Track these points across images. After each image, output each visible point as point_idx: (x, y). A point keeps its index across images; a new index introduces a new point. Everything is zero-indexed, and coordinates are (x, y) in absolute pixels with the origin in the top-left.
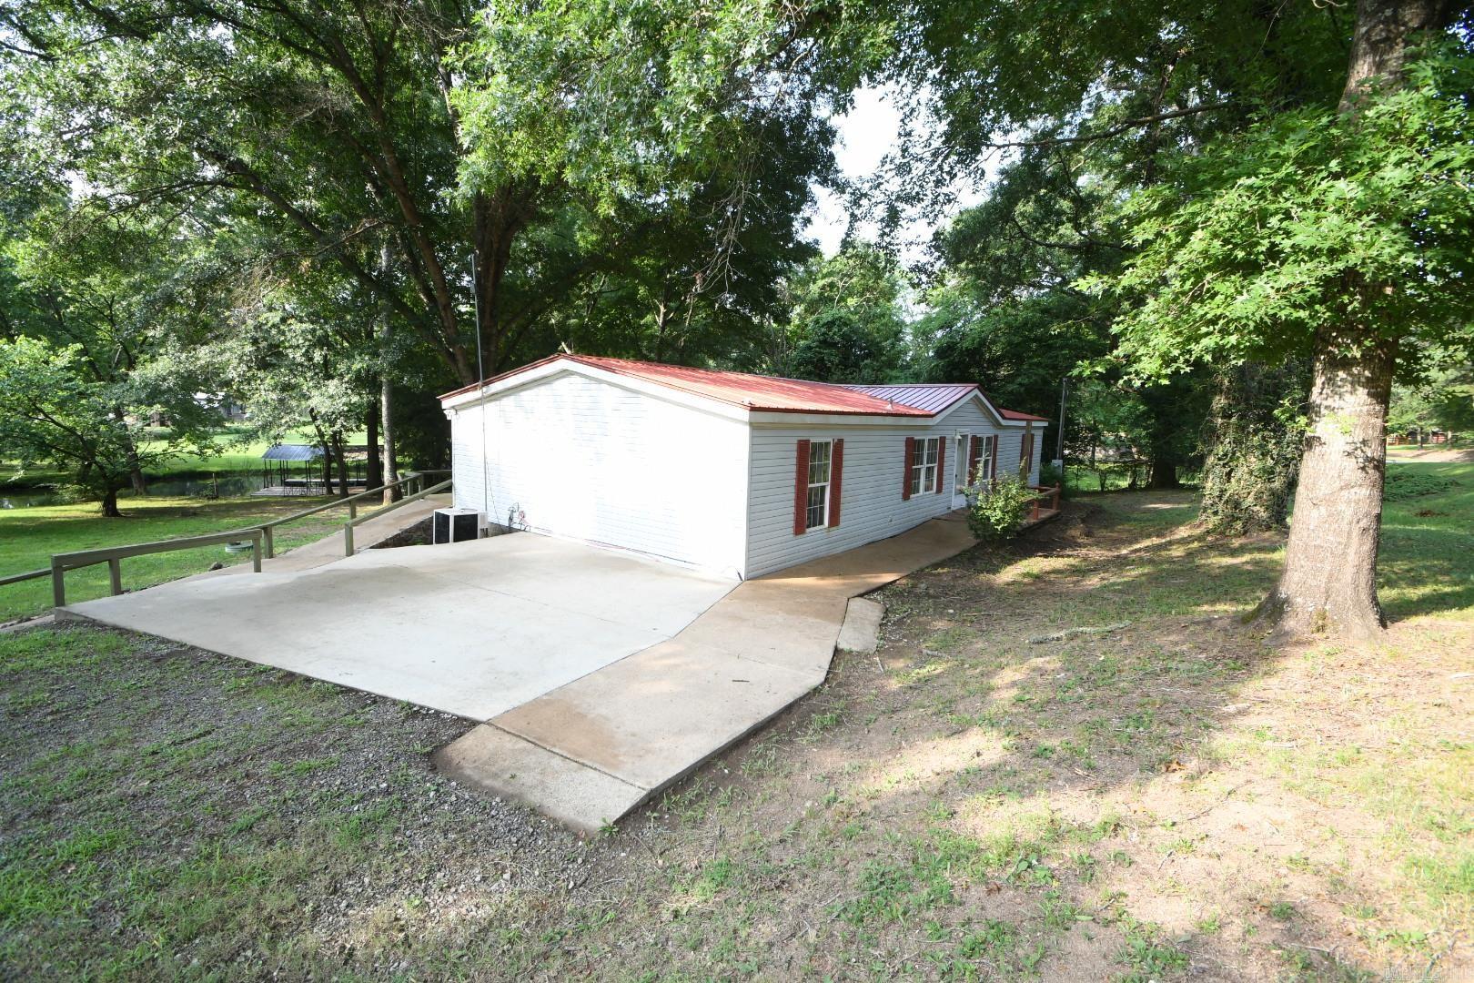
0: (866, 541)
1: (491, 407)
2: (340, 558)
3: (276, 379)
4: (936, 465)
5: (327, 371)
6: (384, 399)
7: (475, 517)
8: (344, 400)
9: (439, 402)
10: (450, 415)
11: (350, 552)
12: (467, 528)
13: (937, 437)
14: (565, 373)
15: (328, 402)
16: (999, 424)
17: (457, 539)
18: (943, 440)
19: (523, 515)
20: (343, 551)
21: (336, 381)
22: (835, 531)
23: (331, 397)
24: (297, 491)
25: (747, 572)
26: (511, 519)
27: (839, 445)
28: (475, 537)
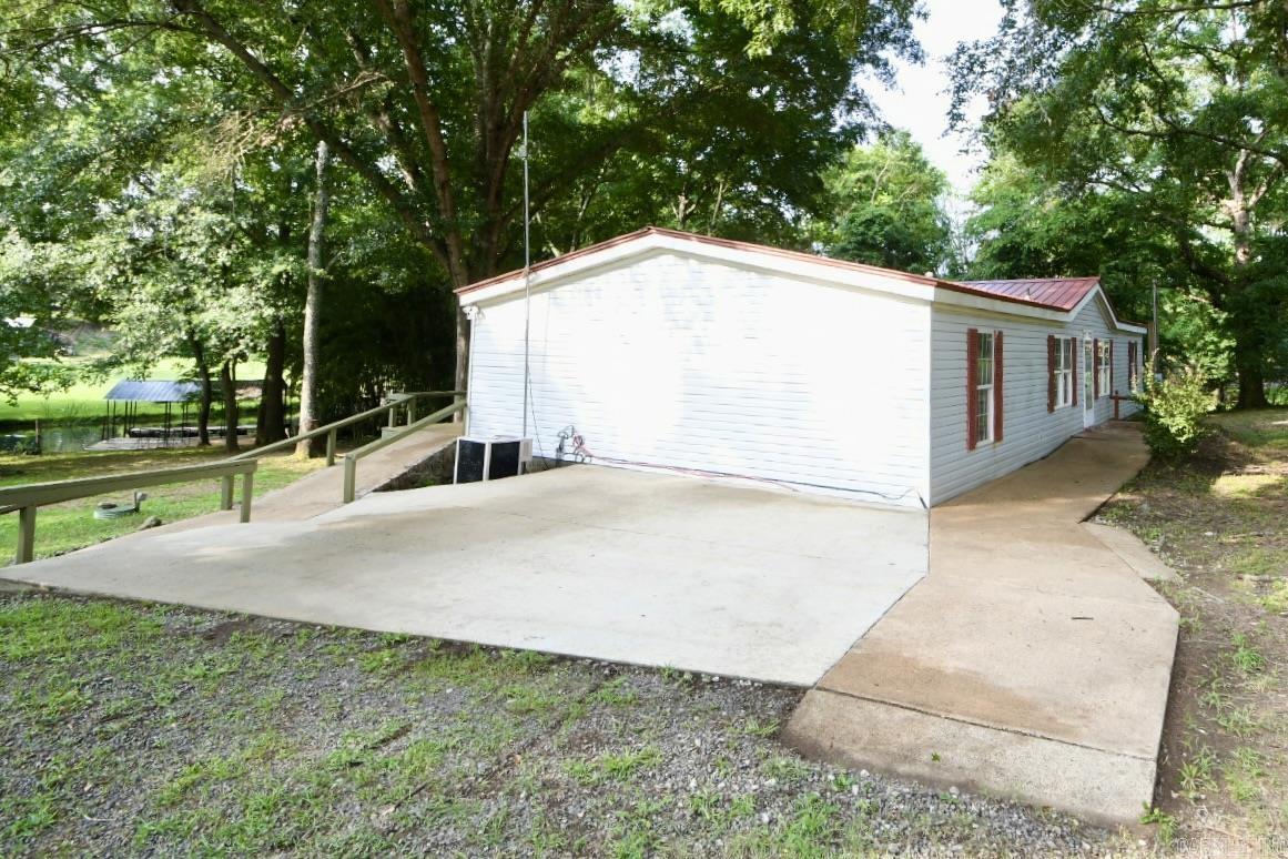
0: (1024, 462)
1: (539, 300)
2: (336, 506)
3: (160, 286)
4: (1069, 371)
5: (229, 278)
6: (308, 311)
7: (516, 445)
8: (253, 313)
9: (456, 297)
10: (472, 314)
11: (350, 497)
12: (507, 460)
13: (1069, 338)
14: (655, 252)
15: (232, 315)
16: (1115, 328)
17: (492, 476)
18: (1074, 340)
19: (580, 441)
20: (339, 494)
21: (242, 289)
22: (1001, 447)
23: (235, 309)
24: (154, 443)
25: (933, 496)
26: (560, 449)
27: (1000, 337)
28: (515, 474)
